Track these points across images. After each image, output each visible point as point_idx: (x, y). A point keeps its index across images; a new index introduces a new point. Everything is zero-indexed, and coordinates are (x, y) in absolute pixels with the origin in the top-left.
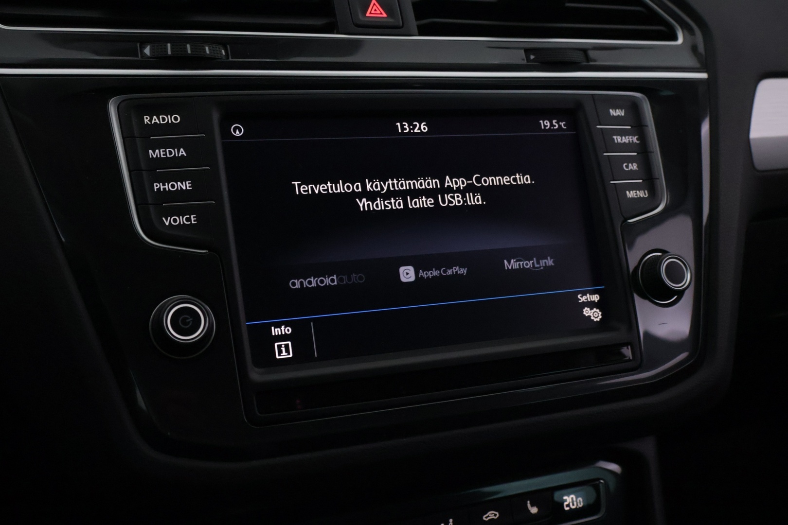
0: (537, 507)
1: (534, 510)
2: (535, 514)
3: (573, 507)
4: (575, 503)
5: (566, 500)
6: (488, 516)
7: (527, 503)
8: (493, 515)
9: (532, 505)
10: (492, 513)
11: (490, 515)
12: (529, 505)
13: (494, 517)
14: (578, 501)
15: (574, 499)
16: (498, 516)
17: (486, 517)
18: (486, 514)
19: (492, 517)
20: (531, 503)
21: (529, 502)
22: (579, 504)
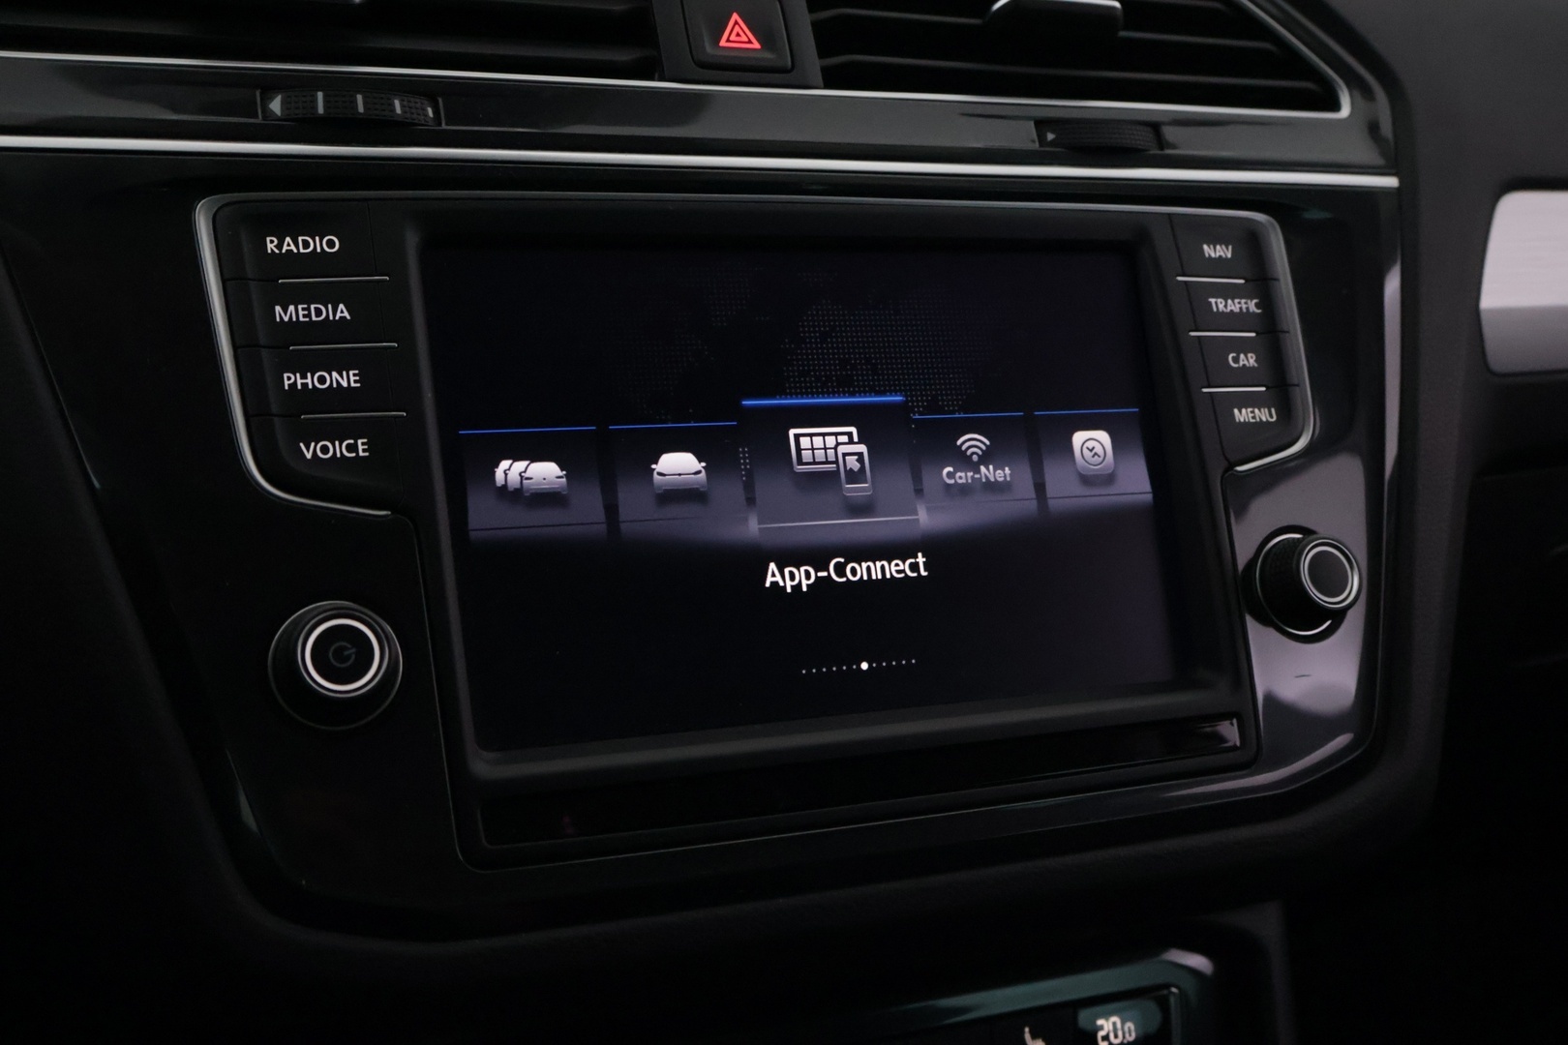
0: (1044, 1040)
3: (1116, 1041)
4: (1120, 1034)
5: (1101, 1028)
7: (1023, 1033)
9: (1035, 1038)
12: (1027, 1036)
14: (1126, 1029)
15: (1119, 1025)
20: (1031, 1032)
21: (1027, 1030)
22: (1127, 1035)
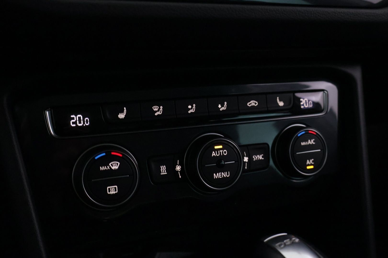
0: (283, 102)
1: (281, 104)
2: (282, 107)
3: (306, 107)
4: (307, 104)
5: (302, 101)
6: (251, 104)
7: (277, 99)
8: (254, 103)
9: (280, 100)
10: (254, 102)
11: (252, 103)
12: (278, 100)
13: (255, 105)
14: (310, 103)
15: (307, 102)
16: (257, 104)
17: (250, 104)
18: (250, 102)
19: (253, 104)
20: (279, 99)
21: (278, 98)
22: (310, 105)
